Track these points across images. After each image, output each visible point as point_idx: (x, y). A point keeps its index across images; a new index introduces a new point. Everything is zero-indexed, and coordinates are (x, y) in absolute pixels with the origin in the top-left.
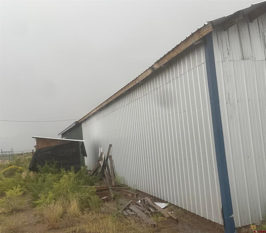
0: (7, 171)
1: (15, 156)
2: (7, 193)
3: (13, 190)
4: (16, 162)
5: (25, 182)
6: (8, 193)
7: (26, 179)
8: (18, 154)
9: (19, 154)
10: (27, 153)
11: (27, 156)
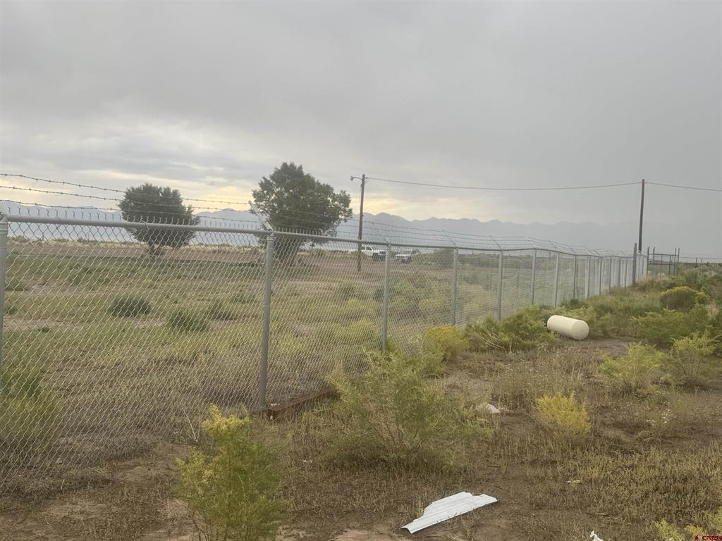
0: (670, 295)
1: (680, 266)
2: (677, 342)
3: (692, 339)
4: (687, 279)
5: (714, 326)
6: (681, 344)
7: (718, 320)
8: (686, 264)
9: (690, 264)
10: (707, 264)
11: (707, 271)
